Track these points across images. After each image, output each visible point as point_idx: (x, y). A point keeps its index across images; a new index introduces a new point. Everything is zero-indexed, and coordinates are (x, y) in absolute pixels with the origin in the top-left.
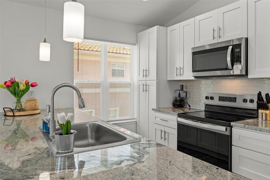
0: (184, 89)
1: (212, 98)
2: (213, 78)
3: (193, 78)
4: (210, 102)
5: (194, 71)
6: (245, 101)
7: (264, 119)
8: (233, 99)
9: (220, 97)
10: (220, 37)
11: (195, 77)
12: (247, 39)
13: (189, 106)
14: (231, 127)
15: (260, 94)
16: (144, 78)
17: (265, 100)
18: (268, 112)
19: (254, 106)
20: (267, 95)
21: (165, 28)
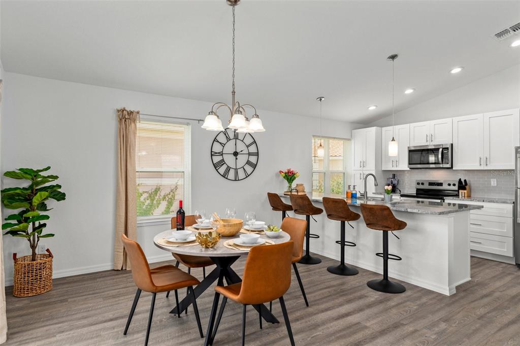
0: (396, 178)
1: (423, 184)
2: (422, 169)
3: (409, 169)
4: (421, 187)
5: (409, 164)
6: (449, 185)
7: (463, 196)
8: (441, 184)
9: (429, 183)
10: (432, 141)
11: (410, 168)
12: (452, 145)
13: (400, 191)
14: (444, 200)
15: (460, 180)
16: (361, 169)
17: (464, 184)
18: (465, 191)
19: (456, 188)
20: (465, 181)
21: (380, 128)
